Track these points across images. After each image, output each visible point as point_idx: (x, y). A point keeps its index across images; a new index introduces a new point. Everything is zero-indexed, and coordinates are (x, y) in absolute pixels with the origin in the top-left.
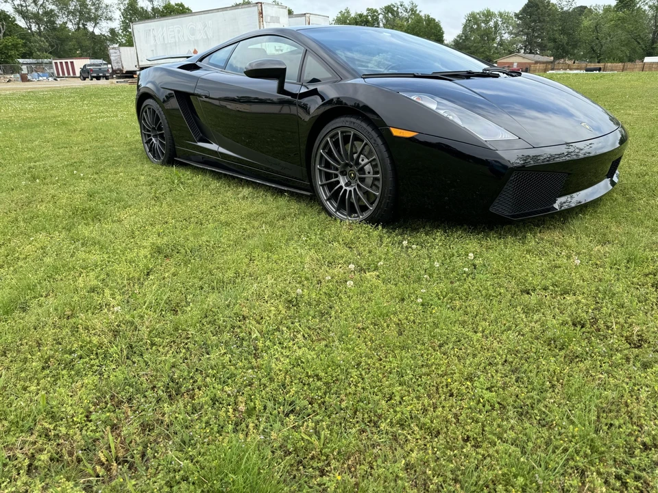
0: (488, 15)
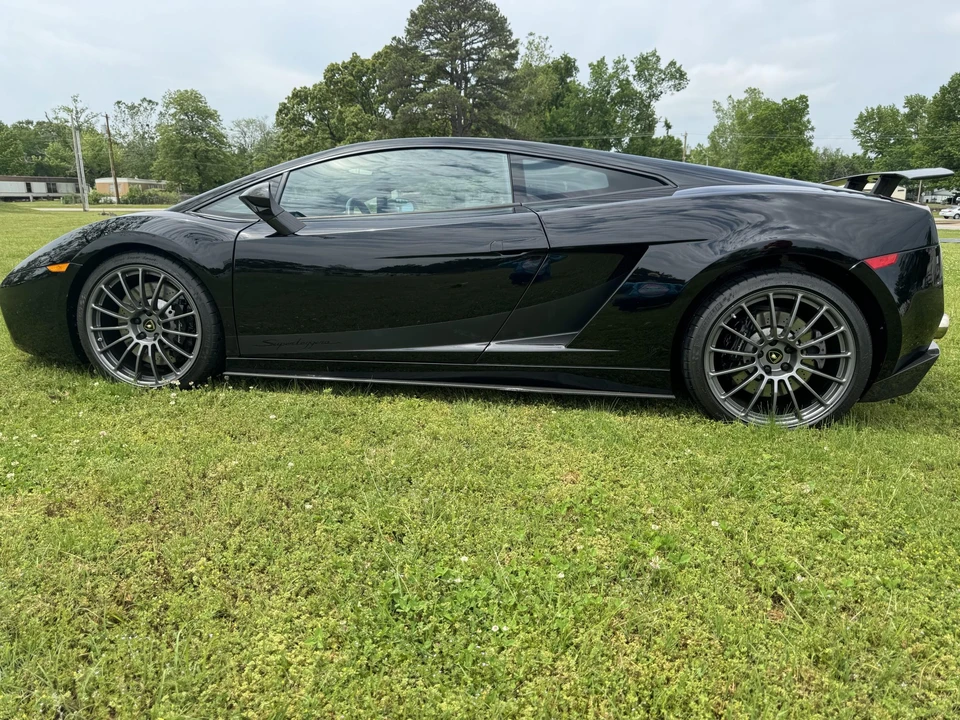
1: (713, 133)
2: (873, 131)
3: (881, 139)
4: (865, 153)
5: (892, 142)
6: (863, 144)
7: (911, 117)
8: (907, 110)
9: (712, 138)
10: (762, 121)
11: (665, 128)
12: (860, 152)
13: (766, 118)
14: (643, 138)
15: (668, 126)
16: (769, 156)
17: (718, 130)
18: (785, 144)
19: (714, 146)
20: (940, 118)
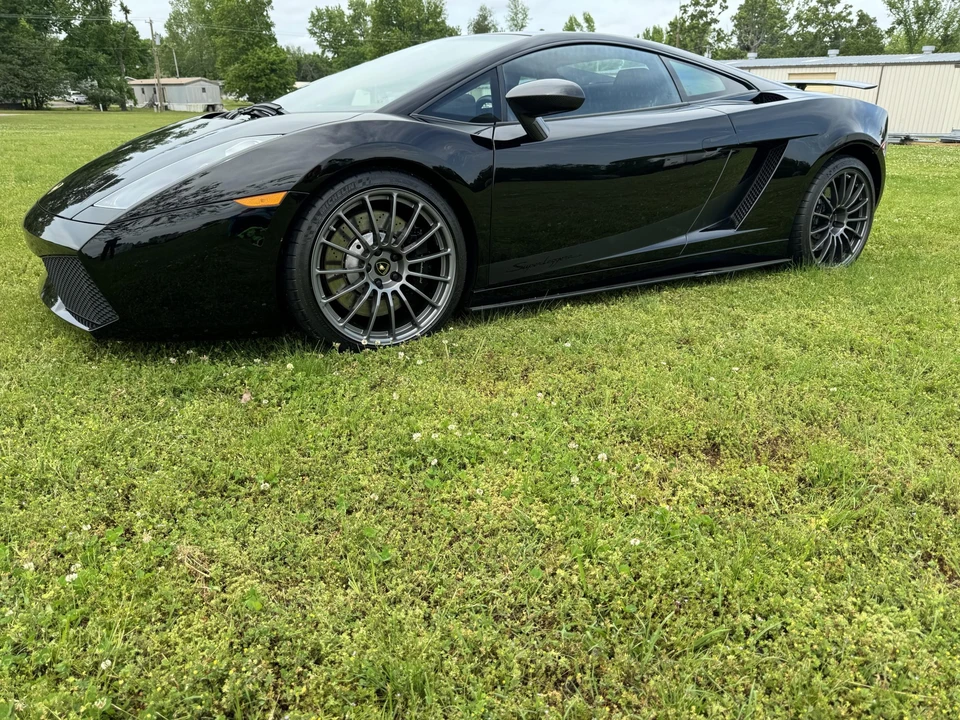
1: (169, 20)
2: (326, 30)
3: (335, 38)
4: (323, 52)
5: (343, 42)
6: (320, 43)
7: (356, 19)
8: (351, 12)
9: (169, 26)
10: (229, 12)
11: (123, 13)
12: (319, 51)
13: (233, 9)
14: (98, 23)
15: (126, 11)
16: (244, 51)
17: (174, 18)
18: (257, 39)
19: (174, 36)
20: (382, 23)
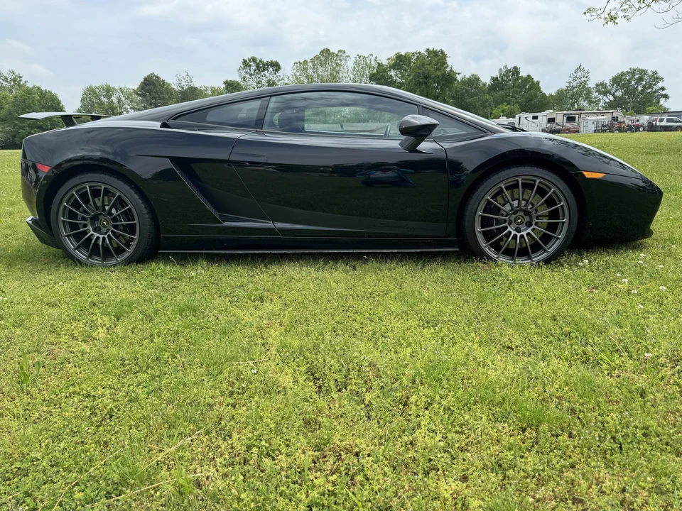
0: (109, 91)
